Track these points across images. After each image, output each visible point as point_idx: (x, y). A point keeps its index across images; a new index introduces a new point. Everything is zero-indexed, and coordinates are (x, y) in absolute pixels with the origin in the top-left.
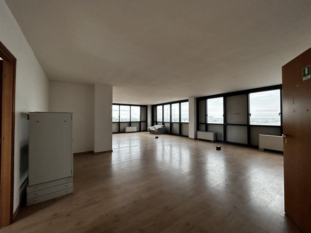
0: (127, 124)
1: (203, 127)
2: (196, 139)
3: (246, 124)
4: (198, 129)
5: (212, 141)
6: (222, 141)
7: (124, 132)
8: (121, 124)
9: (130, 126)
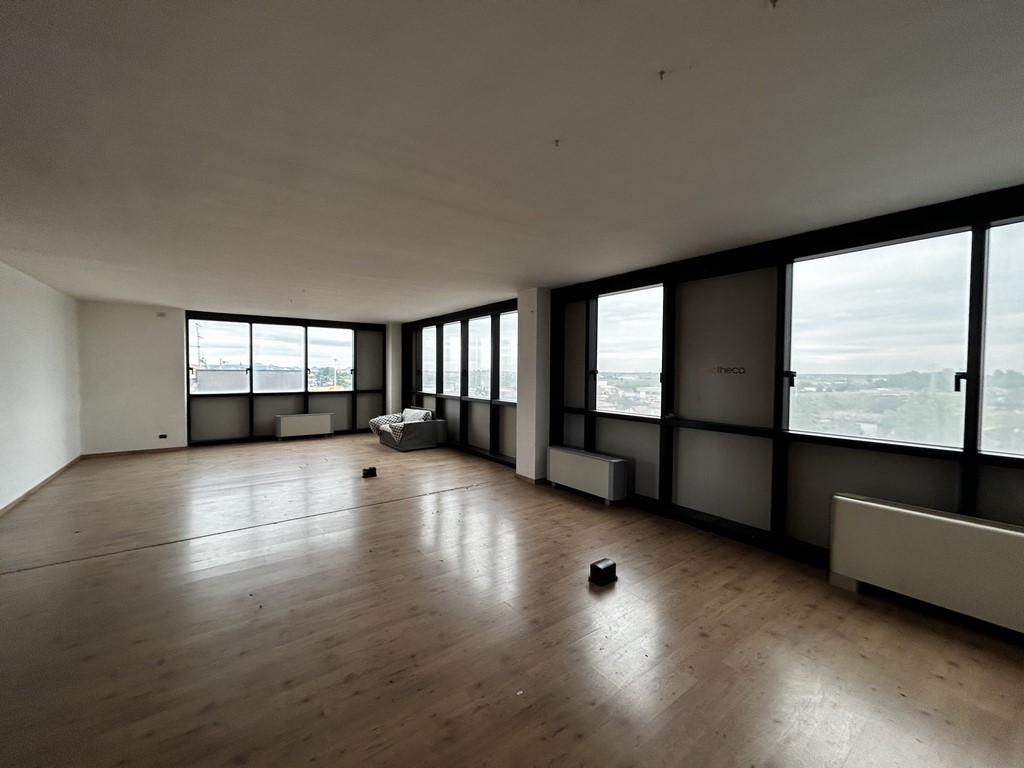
0: (291, 403)
1: (576, 428)
2: (543, 484)
3: (770, 425)
4: (556, 436)
5: (608, 503)
6: (655, 500)
7: (271, 436)
8: (258, 404)
9: (305, 410)
